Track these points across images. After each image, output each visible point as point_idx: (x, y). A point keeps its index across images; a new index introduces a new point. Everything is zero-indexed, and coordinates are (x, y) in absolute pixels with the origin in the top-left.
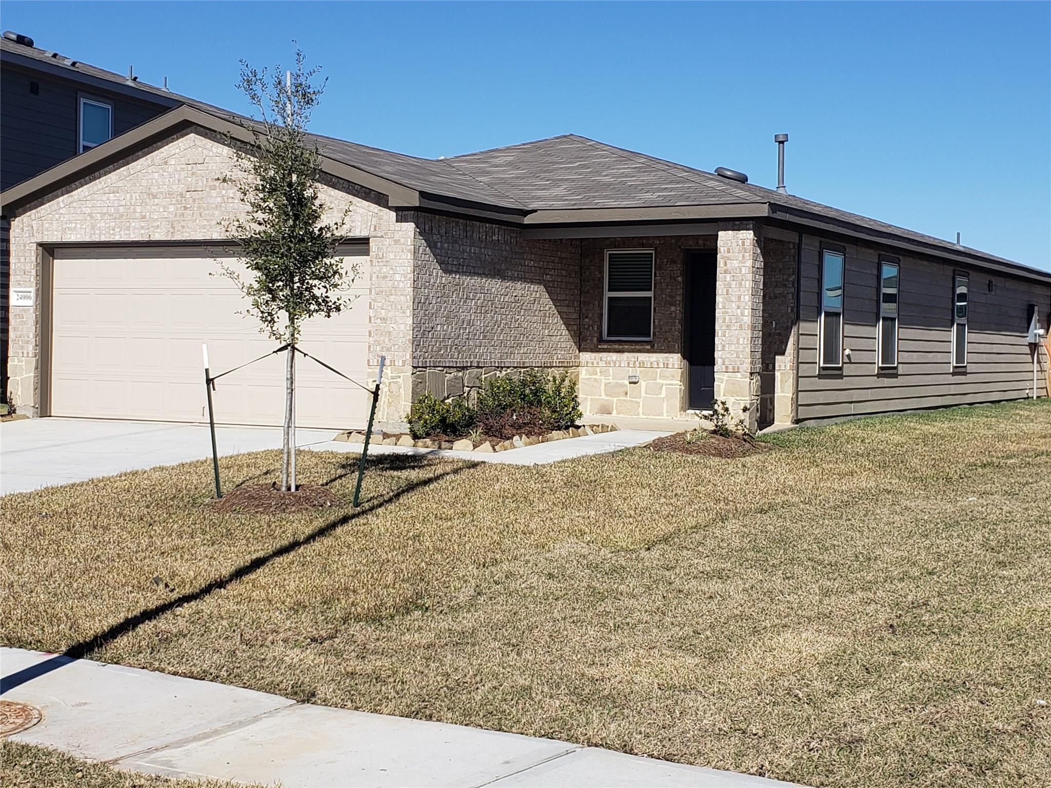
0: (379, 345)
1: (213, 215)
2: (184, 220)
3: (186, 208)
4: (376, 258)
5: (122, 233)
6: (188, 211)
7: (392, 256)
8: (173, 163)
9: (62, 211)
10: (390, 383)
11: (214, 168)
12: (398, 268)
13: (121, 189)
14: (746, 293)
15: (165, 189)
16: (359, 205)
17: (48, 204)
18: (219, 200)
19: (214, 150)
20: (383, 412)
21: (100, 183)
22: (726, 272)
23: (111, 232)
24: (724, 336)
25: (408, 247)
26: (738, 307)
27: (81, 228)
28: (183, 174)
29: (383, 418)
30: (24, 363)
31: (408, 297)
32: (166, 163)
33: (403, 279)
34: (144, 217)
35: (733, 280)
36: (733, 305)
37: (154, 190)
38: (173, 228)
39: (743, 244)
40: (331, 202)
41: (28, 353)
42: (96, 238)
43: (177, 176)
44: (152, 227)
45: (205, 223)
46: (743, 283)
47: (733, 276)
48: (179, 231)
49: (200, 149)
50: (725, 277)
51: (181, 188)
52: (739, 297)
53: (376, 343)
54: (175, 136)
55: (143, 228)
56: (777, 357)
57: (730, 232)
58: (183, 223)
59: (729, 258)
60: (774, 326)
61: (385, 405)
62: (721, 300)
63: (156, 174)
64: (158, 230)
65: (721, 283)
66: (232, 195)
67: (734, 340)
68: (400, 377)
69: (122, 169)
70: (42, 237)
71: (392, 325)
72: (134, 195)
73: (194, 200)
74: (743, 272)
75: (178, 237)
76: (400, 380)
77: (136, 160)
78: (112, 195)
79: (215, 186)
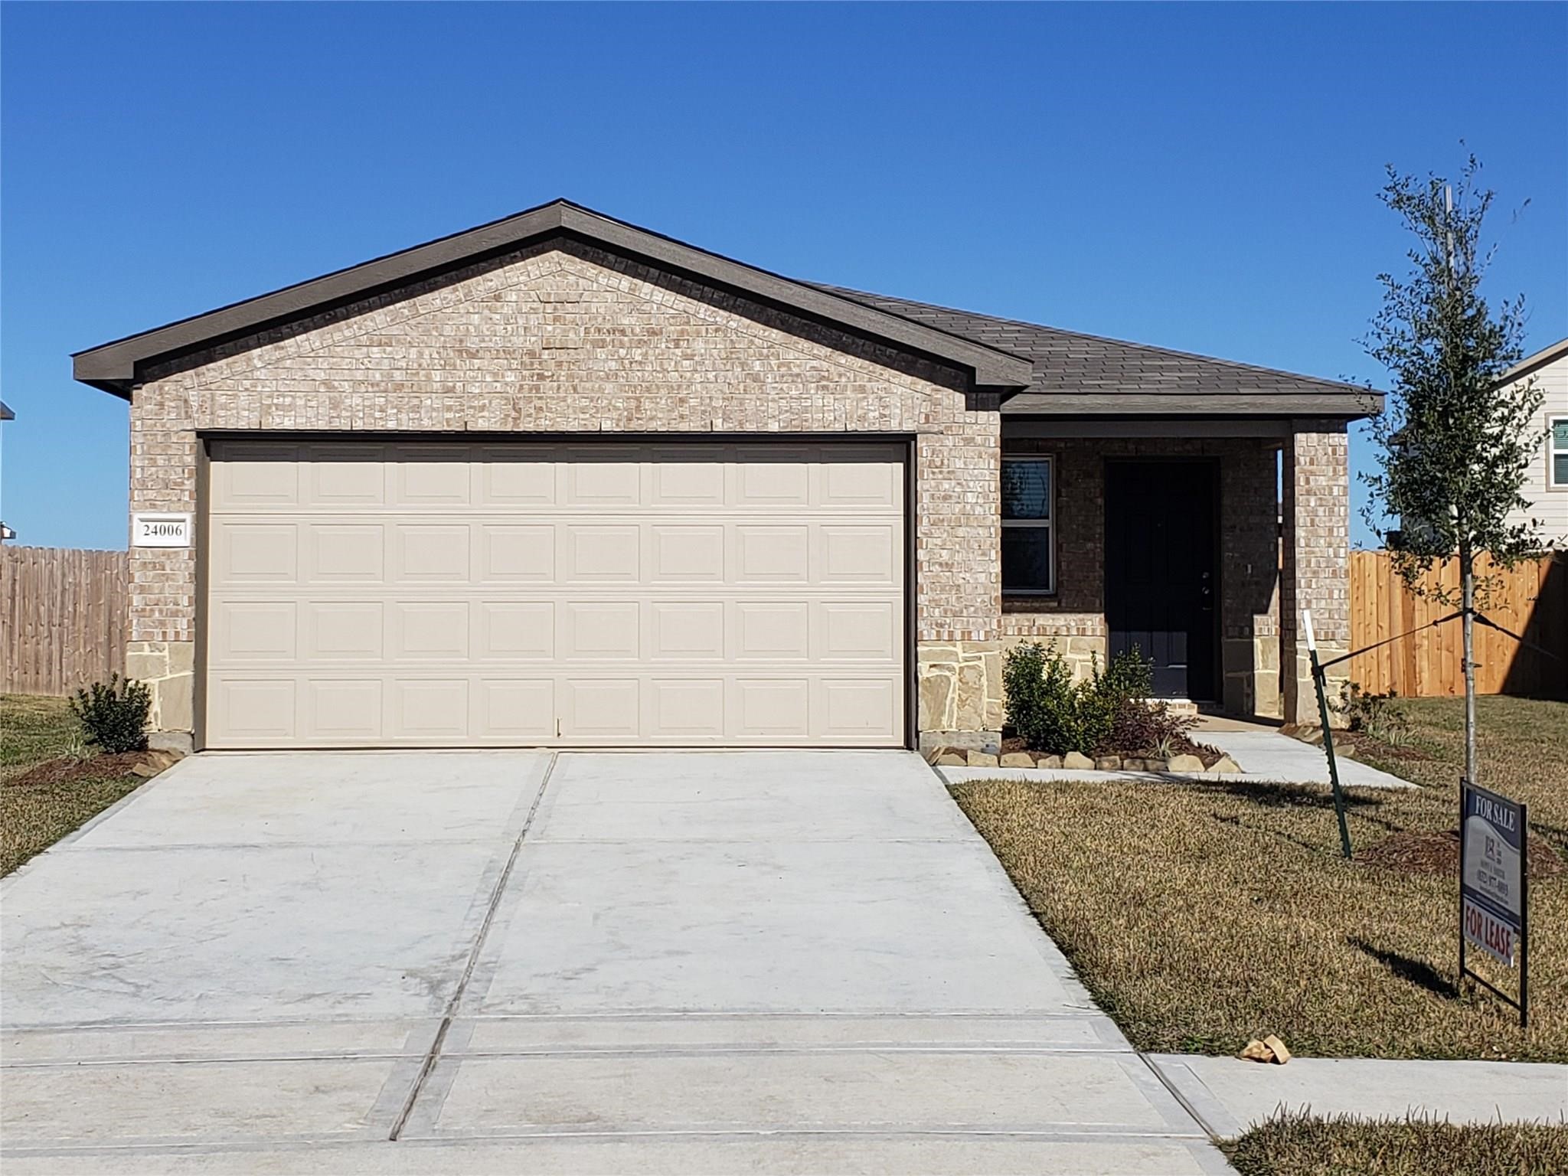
0: (938, 606)
1: (601, 389)
2: (540, 398)
3: (541, 377)
4: (929, 467)
5: (403, 416)
6: (547, 383)
7: (960, 464)
8: (514, 298)
9: (257, 374)
10: (962, 669)
11: (602, 311)
12: (971, 484)
13: (398, 341)
14: (1341, 524)
15: (497, 342)
16: (896, 380)
17: (224, 361)
18: (613, 365)
19: (603, 281)
20: (951, 716)
21: (349, 327)
22: (1309, 492)
23: (378, 415)
24: (1310, 587)
25: (990, 451)
26: (1330, 545)
27: (306, 406)
28: (533, 320)
29: (951, 726)
30: (166, 653)
31: (992, 530)
32: (497, 298)
33: (981, 501)
34: (452, 390)
35: (1321, 506)
36: (1322, 541)
37: (472, 343)
38: (518, 411)
39: (1334, 452)
40: (840, 376)
41: (177, 634)
42: (342, 425)
43: (521, 322)
44: (471, 407)
45: (585, 402)
46: (1336, 509)
47: (1321, 499)
48: (530, 415)
49: (572, 278)
50: (1308, 501)
51: (532, 342)
52: (1331, 530)
53: (933, 605)
54: (518, 253)
55: (449, 409)
56: (1255, 617)
57: (1314, 435)
58: (539, 403)
59: (1312, 473)
60: (1250, 571)
61: (955, 705)
62: (1303, 534)
63: (476, 316)
64: (485, 413)
65: (1302, 509)
66: (638, 358)
67: (1325, 593)
68: (980, 658)
69: (398, 305)
70: (212, 420)
71: (961, 575)
72: (427, 352)
73: (560, 364)
74: (1335, 493)
75: (527, 426)
76: (982, 664)
77: (432, 290)
78: (375, 349)
79: (603, 341)
